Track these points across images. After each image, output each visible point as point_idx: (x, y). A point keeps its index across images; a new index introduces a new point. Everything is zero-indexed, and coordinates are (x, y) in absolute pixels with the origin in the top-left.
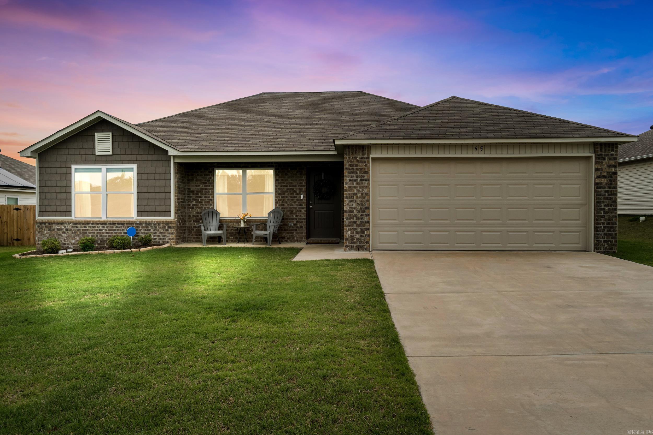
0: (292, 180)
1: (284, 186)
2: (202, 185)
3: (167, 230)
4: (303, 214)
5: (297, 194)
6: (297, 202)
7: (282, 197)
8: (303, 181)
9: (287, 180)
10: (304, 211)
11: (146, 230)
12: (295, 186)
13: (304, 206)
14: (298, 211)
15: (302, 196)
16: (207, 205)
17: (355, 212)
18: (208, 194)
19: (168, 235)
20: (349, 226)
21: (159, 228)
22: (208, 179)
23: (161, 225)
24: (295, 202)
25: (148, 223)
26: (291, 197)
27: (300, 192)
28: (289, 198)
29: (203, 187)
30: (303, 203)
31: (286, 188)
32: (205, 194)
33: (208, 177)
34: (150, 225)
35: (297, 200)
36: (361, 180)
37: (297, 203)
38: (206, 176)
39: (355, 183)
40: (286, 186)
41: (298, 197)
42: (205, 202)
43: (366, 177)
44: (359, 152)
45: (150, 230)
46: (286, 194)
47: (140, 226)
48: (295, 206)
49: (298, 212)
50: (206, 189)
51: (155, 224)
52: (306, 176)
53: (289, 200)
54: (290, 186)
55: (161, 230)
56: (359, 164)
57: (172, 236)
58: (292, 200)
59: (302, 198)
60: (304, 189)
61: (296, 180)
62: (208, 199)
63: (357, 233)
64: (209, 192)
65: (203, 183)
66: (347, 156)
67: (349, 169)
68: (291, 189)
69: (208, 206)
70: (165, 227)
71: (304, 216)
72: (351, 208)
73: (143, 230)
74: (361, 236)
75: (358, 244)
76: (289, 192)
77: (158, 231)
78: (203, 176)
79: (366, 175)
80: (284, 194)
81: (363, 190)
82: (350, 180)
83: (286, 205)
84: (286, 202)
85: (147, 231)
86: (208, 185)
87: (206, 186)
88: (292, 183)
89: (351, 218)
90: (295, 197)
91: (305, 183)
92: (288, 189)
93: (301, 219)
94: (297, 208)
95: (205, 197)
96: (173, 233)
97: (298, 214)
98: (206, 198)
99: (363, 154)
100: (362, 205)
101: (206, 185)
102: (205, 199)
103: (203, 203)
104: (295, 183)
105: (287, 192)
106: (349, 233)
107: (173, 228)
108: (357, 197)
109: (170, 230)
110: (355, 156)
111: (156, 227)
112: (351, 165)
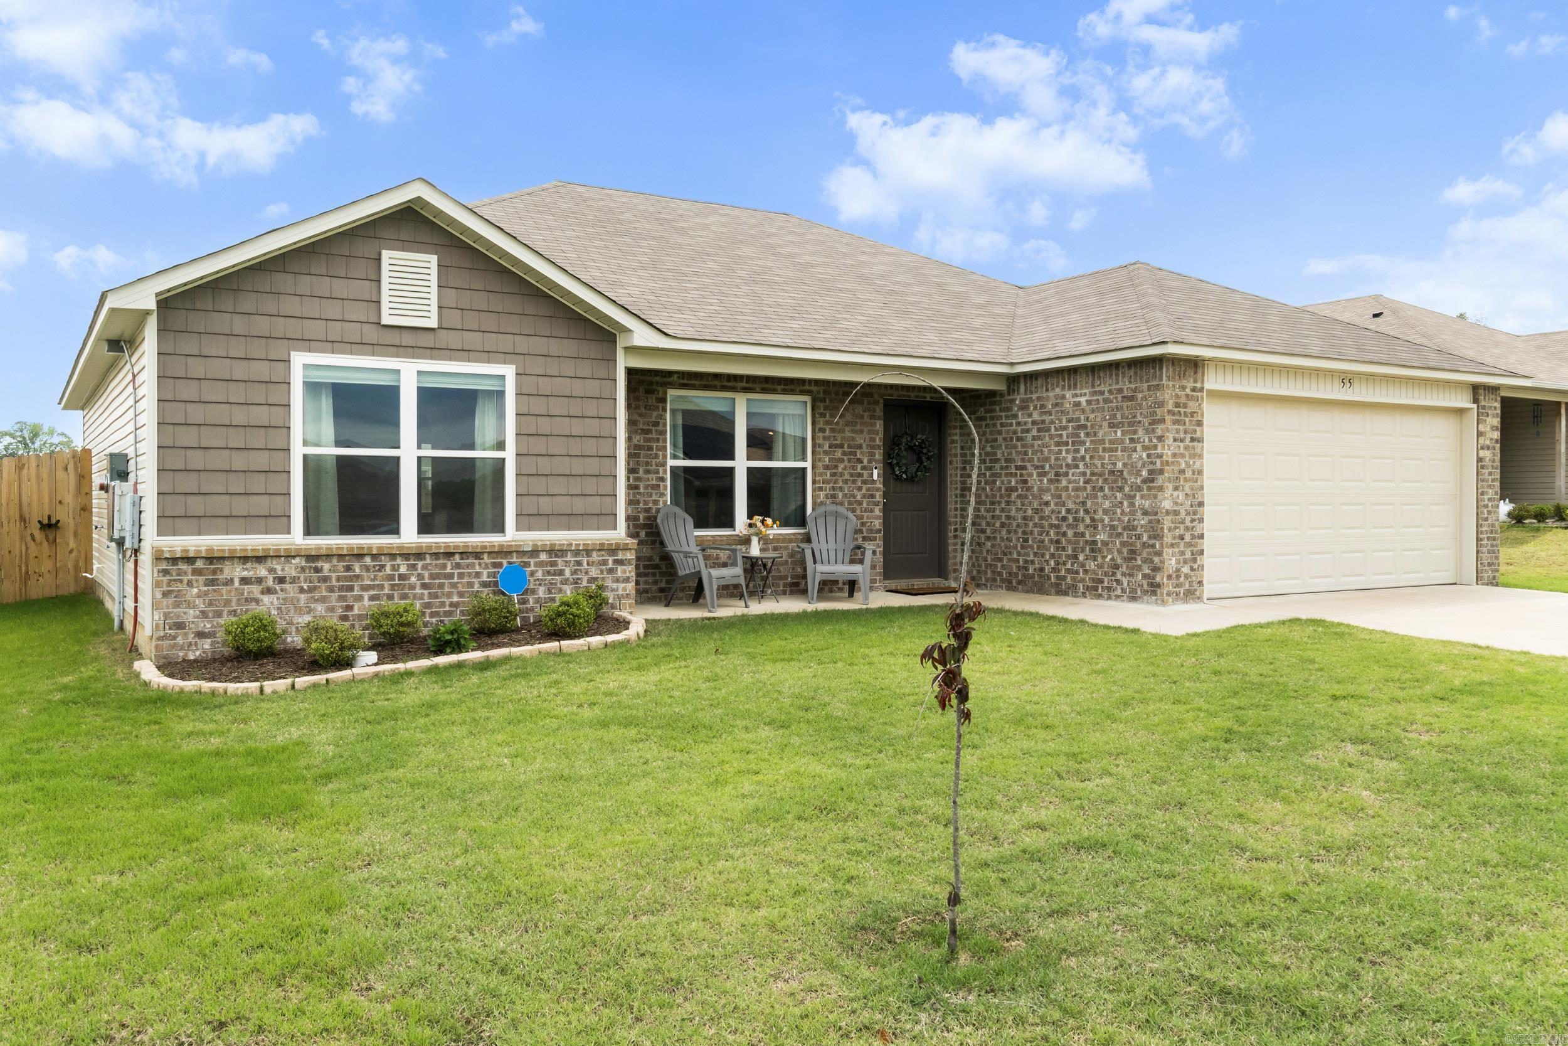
0: (853, 431)
1: (837, 446)
2: (638, 437)
3: (611, 571)
4: (877, 518)
5: (864, 468)
6: (865, 487)
7: (831, 475)
8: (878, 434)
9: (843, 431)
10: (878, 512)
11: (549, 573)
12: (860, 447)
13: (878, 498)
14: (866, 511)
15: (875, 472)
16: (651, 496)
17: (1183, 513)
18: (654, 461)
19: (615, 586)
20: (1172, 545)
21: (588, 564)
22: (654, 419)
23: (595, 557)
24: (860, 489)
25: (555, 551)
26: (851, 475)
27: (870, 461)
28: (847, 476)
29: (642, 443)
30: (878, 490)
31: (840, 450)
32: (647, 464)
33: (655, 414)
34: (562, 556)
35: (865, 482)
36: (1193, 440)
37: (864, 491)
38: (650, 409)
39: (1182, 445)
40: (841, 446)
41: (865, 473)
42: (646, 487)
43: (1198, 434)
44: (1190, 376)
45: (561, 573)
46: (841, 466)
47: (532, 561)
48: (859, 498)
49: (865, 514)
50: (650, 448)
51: (577, 553)
52: (882, 422)
53: (846, 482)
54: (849, 447)
55: (594, 572)
56: (1190, 403)
57: (624, 589)
58: (854, 482)
59: (875, 477)
60: (879, 455)
61: (862, 432)
62: (654, 476)
63: (1185, 562)
64: (656, 456)
65: (642, 430)
66: (1171, 383)
67: (1174, 414)
68: (851, 453)
69: (654, 497)
70: (605, 563)
71: (877, 524)
72: (1176, 503)
73: (539, 574)
74: (1192, 569)
75: (1187, 587)
76: (846, 463)
77: (586, 573)
78: (643, 410)
79: (1198, 429)
80: (836, 467)
81: (1194, 462)
82: (1175, 440)
83: (841, 495)
84: (841, 489)
85: (555, 574)
86: (654, 436)
87: (649, 440)
88: (853, 439)
89: (1176, 528)
90: (860, 475)
91: (880, 438)
92: (844, 454)
93: (871, 531)
94: (865, 505)
95: (648, 472)
96: (627, 580)
97: (865, 520)
98: (650, 476)
99: (1195, 381)
100: (1194, 497)
101: (650, 436)
102: (645, 476)
103: (642, 490)
104: (859, 440)
105: (842, 461)
106: (1173, 562)
107: (629, 562)
108: (1186, 480)
109: (620, 568)
110: (1184, 382)
111: (579, 563)
112: (1177, 405)
